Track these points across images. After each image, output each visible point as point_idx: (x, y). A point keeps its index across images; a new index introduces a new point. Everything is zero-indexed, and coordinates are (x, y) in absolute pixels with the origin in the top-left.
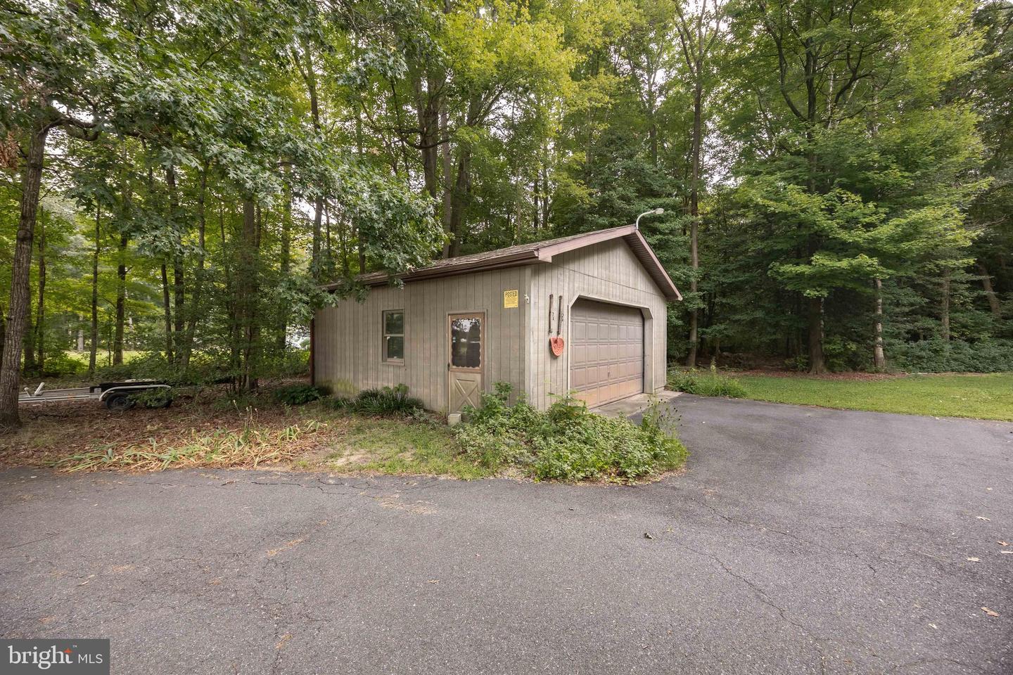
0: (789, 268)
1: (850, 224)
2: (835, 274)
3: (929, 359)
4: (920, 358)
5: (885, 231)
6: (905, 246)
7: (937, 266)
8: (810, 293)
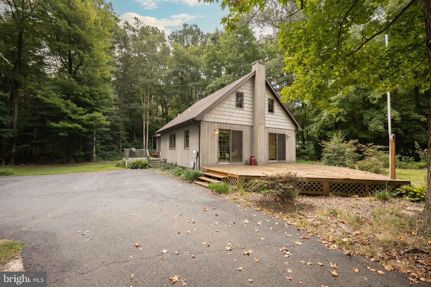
0: (54, 124)
1: (74, 112)
2: (70, 129)
3: (111, 157)
4: (109, 156)
5: (84, 117)
6: (90, 122)
7: (101, 130)
8: (61, 134)
